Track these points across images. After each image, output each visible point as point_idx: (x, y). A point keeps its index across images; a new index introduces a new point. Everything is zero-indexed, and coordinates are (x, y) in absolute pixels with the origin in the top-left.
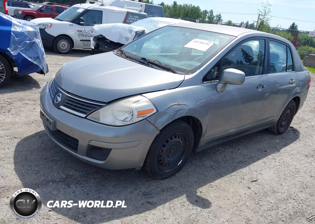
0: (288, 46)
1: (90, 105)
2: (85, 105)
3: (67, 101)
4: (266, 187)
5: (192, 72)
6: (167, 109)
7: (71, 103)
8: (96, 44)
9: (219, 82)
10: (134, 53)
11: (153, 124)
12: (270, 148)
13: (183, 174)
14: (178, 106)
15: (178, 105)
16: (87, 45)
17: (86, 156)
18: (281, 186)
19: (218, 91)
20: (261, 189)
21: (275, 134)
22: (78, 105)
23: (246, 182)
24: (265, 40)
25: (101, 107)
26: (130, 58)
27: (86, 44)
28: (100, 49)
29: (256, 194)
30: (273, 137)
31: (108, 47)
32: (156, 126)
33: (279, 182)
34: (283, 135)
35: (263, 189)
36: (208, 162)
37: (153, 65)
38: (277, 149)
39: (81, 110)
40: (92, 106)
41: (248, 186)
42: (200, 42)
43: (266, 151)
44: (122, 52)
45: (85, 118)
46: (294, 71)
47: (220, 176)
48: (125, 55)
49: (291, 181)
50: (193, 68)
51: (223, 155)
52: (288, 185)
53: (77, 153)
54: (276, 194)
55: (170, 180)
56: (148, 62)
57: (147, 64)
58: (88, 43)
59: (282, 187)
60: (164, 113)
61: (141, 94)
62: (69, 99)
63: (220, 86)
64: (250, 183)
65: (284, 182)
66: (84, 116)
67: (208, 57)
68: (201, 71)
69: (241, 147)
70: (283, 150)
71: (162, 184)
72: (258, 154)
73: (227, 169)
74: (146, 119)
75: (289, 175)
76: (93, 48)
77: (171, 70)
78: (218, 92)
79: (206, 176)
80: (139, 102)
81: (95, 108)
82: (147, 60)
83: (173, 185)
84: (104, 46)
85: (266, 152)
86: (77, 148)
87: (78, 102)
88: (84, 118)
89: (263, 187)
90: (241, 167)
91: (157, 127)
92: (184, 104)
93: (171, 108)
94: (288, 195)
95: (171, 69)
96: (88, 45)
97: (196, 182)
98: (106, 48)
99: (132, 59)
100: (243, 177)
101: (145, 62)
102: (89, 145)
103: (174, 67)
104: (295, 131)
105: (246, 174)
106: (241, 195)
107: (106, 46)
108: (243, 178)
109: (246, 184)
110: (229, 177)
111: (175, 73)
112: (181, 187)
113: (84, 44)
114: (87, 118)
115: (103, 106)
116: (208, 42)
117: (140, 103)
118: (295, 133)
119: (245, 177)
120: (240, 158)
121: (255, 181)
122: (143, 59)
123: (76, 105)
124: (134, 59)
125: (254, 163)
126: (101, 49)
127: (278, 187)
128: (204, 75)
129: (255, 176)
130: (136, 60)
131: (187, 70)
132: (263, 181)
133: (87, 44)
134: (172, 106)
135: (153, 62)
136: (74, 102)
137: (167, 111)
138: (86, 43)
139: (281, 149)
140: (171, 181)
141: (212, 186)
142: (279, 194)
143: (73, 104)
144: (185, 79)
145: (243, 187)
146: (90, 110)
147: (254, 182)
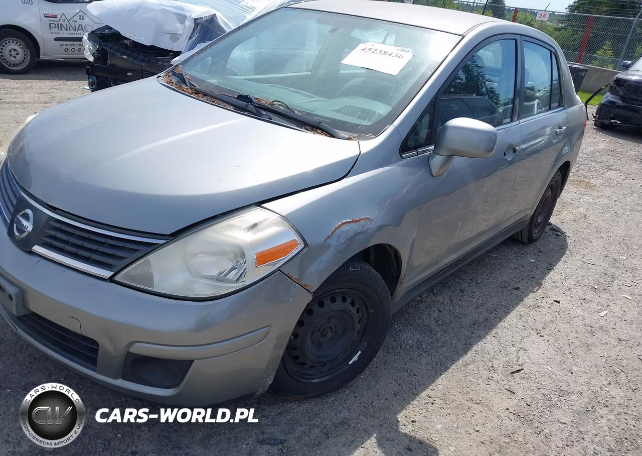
0: (554, 53)
1: (121, 244)
2: (104, 243)
3: (53, 233)
4: (543, 383)
5: (375, 131)
6: (329, 237)
7: (65, 237)
8: (98, 50)
9: (435, 152)
10: (213, 81)
11: (298, 280)
12: (523, 279)
13: (362, 377)
14: (353, 225)
15: (352, 222)
16: (73, 50)
17: (123, 379)
18: (571, 374)
19: (434, 174)
20: (536, 390)
21: (523, 243)
22: (87, 245)
23: (501, 375)
24: (516, 41)
25: (153, 248)
26: (205, 95)
27: (70, 48)
28: (109, 62)
29: (529, 405)
30: (522, 252)
31: (129, 56)
32: (303, 283)
33: (564, 366)
34: (537, 244)
35: (539, 389)
36: (409, 335)
37: (271, 115)
38: (536, 281)
39: (95, 257)
40: (128, 245)
41: (507, 387)
42: (378, 52)
43: (518, 289)
44: (182, 79)
45: (111, 280)
46: (562, 106)
47: (442, 367)
48: (192, 87)
49: (587, 359)
50: (375, 119)
51: (434, 312)
52: (584, 370)
53: (94, 370)
54: (567, 398)
55: (336, 401)
56: (256, 107)
57: (255, 111)
58: (74, 45)
59: (574, 377)
60: (323, 247)
61: (259, 204)
62: (58, 225)
63: (437, 160)
64: (510, 378)
65: (573, 362)
66: (107, 274)
67: (406, 91)
68: (397, 129)
69: (466, 285)
70: (547, 281)
71: (321, 415)
72: (505, 298)
73: (452, 348)
74: (279, 269)
75: (577, 343)
76: (91, 59)
77: (320, 129)
78: (432, 176)
79: (415, 375)
80: (259, 227)
81: (135, 250)
82: (254, 101)
83: (345, 413)
84: (118, 54)
85: (518, 291)
86: (96, 359)
87: (86, 235)
88: (108, 279)
89: (537, 385)
90: (480, 338)
91: (306, 286)
92: (366, 218)
93: (338, 232)
94: (592, 396)
95: (323, 125)
96: (76, 50)
97: (395, 395)
98: (124, 59)
99: (212, 97)
100: (490, 364)
101: (251, 107)
102: (129, 353)
103: (327, 118)
104: (557, 231)
105: (495, 354)
106: (499, 413)
107: (123, 54)
108: (492, 367)
109: (503, 383)
110: (463, 368)
111: (334, 137)
112: (365, 415)
113: (66, 47)
114: (117, 278)
115: (158, 247)
116: (398, 50)
117: (262, 230)
118: (557, 235)
119: (496, 363)
120: (471, 313)
121: (519, 371)
122: (241, 97)
123: (79, 242)
124: (216, 98)
125: (502, 323)
126: (113, 62)
127: (565, 379)
128: (403, 138)
129: (513, 357)
130: (224, 101)
131: (360, 125)
132: (534, 368)
133: (73, 47)
134: (340, 226)
135: (270, 106)
136: (74, 234)
137: (329, 241)
138: (71, 45)
139: (543, 278)
140: (340, 402)
141: (431, 400)
142: (574, 397)
143: (72, 240)
144: (362, 153)
145: (499, 391)
146: (123, 258)
147: (516, 374)
